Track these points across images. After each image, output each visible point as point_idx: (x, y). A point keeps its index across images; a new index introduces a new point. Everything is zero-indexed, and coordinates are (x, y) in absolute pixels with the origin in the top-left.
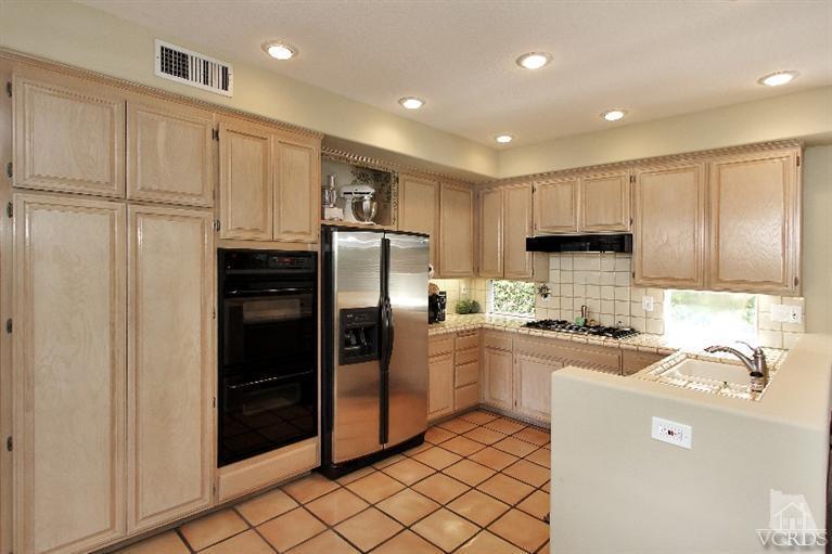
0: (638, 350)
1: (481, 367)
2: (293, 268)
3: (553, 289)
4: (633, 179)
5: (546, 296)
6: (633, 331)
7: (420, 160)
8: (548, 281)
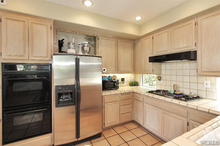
0: (197, 109)
1: (133, 107)
2: (40, 70)
3: (163, 77)
4: (196, 24)
5: (160, 80)
6: (198, 97)
7: (104, 30)
8: (161, 74)
